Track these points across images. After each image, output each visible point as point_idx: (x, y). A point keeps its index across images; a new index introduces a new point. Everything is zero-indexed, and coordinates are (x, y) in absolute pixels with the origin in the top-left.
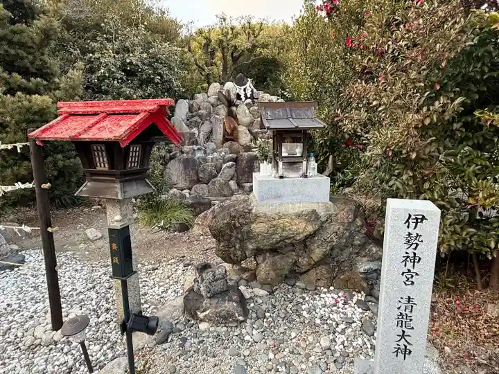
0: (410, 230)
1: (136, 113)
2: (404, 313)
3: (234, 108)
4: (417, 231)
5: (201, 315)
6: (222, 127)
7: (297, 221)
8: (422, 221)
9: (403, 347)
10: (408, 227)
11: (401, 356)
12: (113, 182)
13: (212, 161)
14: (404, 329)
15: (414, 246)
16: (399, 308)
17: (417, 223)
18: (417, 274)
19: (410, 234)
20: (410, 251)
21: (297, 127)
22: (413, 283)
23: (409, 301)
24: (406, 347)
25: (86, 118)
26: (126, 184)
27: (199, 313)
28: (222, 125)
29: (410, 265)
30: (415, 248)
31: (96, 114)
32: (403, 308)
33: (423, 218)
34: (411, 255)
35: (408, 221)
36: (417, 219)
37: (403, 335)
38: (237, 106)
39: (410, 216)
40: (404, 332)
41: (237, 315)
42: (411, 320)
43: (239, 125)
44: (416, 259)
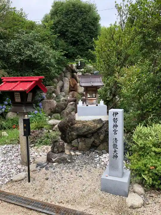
0: (114, 117)
1: (31, 81)
2: (115, 143)
3: (75, 74)
4: (116, 117)
5: (54, 160)
6: (69, 84)
7: (93, 123)
8: (117, 114)
9: (115, 155)
10: (114, 116)
11: (115, 158)
12: (22, 106)
13: (63, 101)
14: (115, 149)
15: (116, 122)
16: (113, 142)
17: (116, 115)
18: (117, 131)
19: (114, 118)
20: (115, 123)
21: (92, 86)
22: (116, 134)
23: (116, 140)
24: (116, 155)
25: (13, 83)
26: (27, 107)
27: (53, 159)
28: (69, 83)
29: (115, 128)
30: (116, 123)
31: (17, 82)
32: (114, 142)
33: (117, 113)
34: (115, 125)
35: (113, 114)
36: (116, 114)
37: (115, 151)
38: (76, 73)
39: (114, 113)
40: (115, 150)
41: (68, 159)
42: (117, 146)
43: (78, 82)
44: (116, 126)
